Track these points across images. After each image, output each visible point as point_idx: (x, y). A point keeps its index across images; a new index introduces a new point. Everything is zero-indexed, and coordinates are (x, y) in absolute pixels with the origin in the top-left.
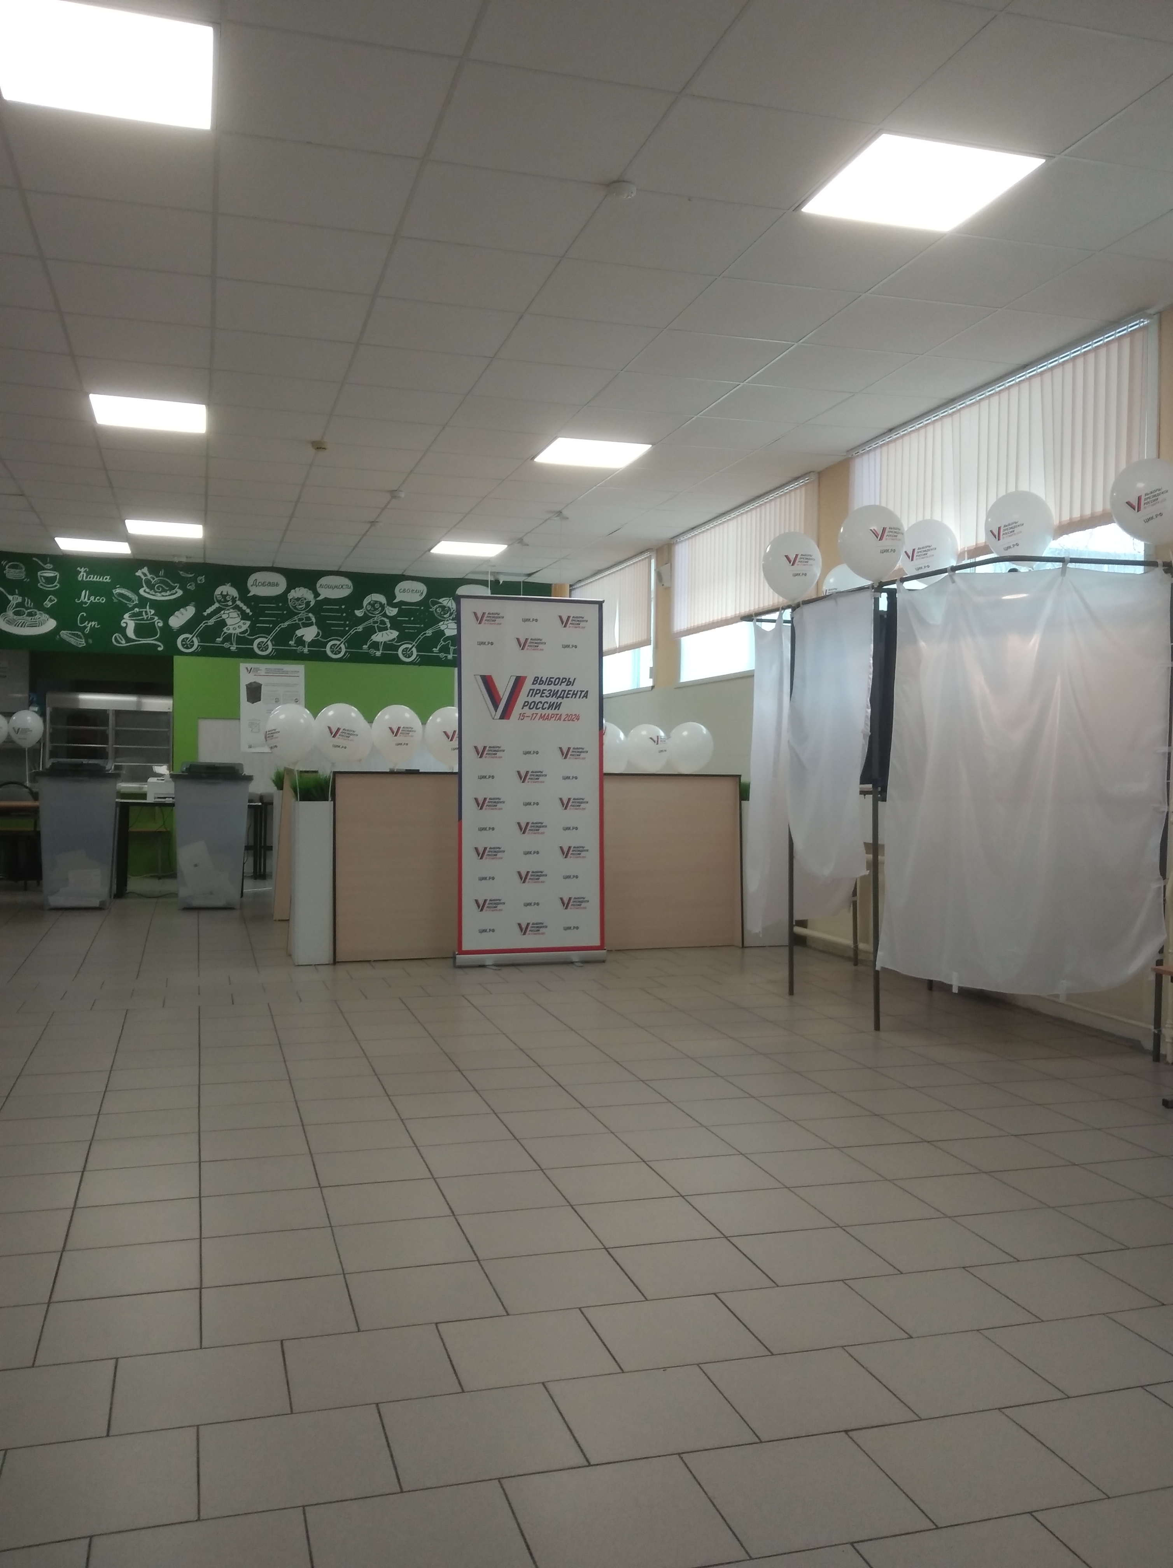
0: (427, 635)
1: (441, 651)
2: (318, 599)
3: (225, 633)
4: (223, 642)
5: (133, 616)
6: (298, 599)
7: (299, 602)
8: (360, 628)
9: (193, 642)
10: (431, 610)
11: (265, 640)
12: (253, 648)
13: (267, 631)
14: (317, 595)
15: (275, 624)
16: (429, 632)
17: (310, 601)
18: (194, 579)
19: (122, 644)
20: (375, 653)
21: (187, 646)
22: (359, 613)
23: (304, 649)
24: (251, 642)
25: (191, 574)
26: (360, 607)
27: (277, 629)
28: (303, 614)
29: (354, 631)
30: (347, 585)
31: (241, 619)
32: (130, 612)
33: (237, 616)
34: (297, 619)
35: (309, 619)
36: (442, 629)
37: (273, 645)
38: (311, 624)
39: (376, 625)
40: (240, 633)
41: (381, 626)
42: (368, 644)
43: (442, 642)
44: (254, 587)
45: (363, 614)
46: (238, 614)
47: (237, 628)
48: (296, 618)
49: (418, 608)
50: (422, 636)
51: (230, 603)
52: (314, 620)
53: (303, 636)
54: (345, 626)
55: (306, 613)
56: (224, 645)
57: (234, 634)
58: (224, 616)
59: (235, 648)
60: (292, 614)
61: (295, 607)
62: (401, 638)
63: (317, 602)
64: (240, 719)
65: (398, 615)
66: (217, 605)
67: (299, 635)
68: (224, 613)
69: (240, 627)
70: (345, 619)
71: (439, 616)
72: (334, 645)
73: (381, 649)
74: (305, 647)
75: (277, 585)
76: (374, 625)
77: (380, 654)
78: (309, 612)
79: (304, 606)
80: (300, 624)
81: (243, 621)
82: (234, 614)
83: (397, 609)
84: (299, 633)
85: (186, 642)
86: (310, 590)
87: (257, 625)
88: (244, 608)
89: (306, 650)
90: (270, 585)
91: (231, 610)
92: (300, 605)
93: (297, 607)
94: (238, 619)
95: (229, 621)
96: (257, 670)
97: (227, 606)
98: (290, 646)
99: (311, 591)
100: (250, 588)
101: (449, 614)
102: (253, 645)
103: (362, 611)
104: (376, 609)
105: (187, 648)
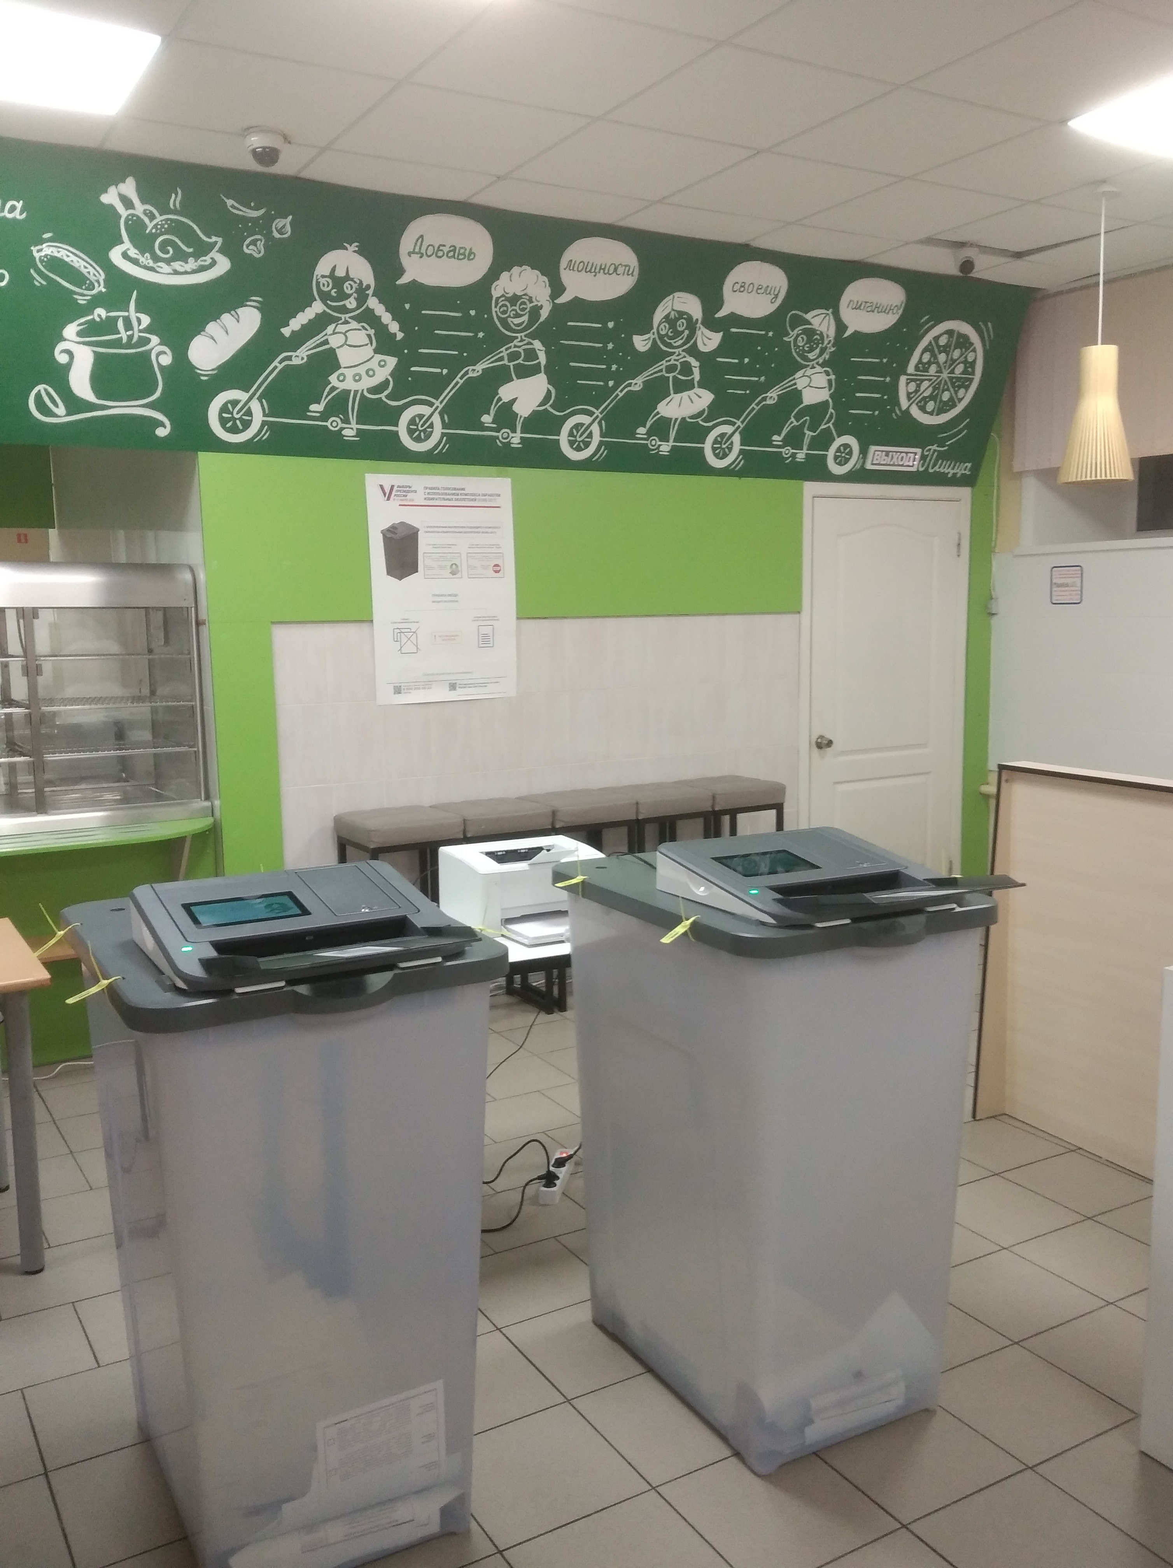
0: (769, 402)
1: (786, 442)
2: (558, 301)
3: (334, 389)
4: (324, 416)
5: (91, 330)
6: (514, 299)
7: (517, 308)
8: (637, 384)
9: (249, 413)
10: (785, 339)
11: (425, 410)
12: (396, 434)
13: (434, 387)
14: (557, 288)
15: (456, 365)
16: (772, 396)
17: (541, 307)
18: (263, 226)
19: (56, 416)
20: (660, 445)
21: (235, 424)
22: (641, 343)
23: (511, 435)
24: (393, 416)
25: (256, 209)
26: (645, 328)
27: (459, 380)
28: (519, 344)
29: (626, 390)
30: (626, 266)
31: (376, 351)
32: (83, 320)
33: (367, 341)
34: (505, 354)
35: (531, 354)
36: (800, 388)
37: (444, 426)
38: (533, 371)
39: (671, 375)
40: (371, 390)
41: (680, 377)
42: (648, 424)
43: (793, 419)
44: (415, 257)
45: (649, 345)
46: (369, 336)
47: (364, 376)
48: (504, 352)
49: (763, 333)
50: (757, 405)
51: (351, 303)
52: (542, 359)
53: (514, 400)
54: (605, 375)
55: (527, 340)
56: (328, 424)
57: (356, 392)
58: (335, 341)
59: (353, 433)
60: (497, 340)
61: (504, 322)
62: (715, 412)
63: (556, 308)
64: (372, 621)
65: (721, 350)
66: (318, 307)
67: (506, 399)
68: (334, 333)
69: (370, 373)
70: (611, 358)
71: (798, 353)
72: (578, 426)
73: (671, 440)
74: (514, 431)
75: (470, 255)
76: (667, 375)
77: (668, 449)
78: (532, 336)
79: (525, 318)
80: (512, 367)
81: (379, 357)
82: (359, 335)
83: (721, 334)
84: (506, 392)
85: (232, 414)
86: (543, 274)
87: (413, 369)
88: (386, 318)
89: (516, 439)
90: (454, 256)
91: (354, 324)
92: (517, 316)
93: (509, 320)
94: (369, 351)
95: (345, 356)
96: (406, 490)
97: (344, 310)
98: (482, 427)
99: (546, 279)
100: (405, 260)
101: (817, 351)
102: (397, 426)
103: (649, 338)
104: (677, 334)
105: (234, 430)
